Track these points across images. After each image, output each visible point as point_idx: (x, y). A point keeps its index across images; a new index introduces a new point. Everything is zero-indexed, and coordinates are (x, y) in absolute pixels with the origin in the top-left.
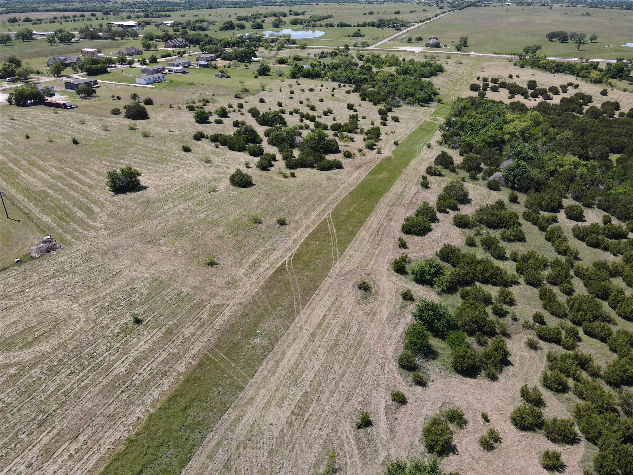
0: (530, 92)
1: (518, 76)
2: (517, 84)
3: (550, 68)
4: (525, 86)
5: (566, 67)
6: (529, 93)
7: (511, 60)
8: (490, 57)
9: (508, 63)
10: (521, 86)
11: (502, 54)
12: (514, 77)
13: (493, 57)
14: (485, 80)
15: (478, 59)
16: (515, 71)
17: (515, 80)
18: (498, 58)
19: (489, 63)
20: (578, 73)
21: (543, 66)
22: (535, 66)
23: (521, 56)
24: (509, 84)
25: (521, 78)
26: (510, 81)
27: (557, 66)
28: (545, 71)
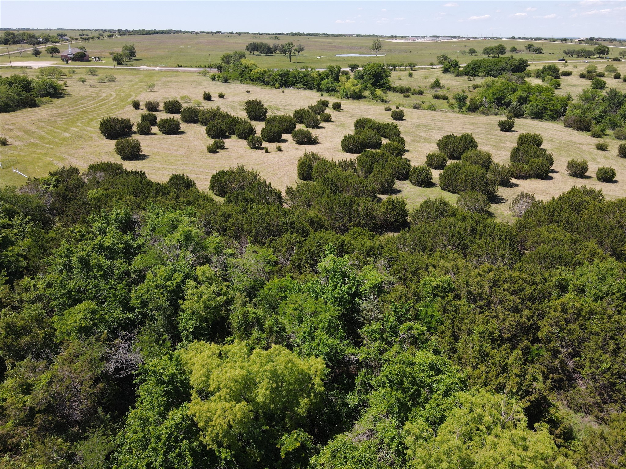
0: (259, 127)
1: (221, 96)
2: (223, 110)
3: (271, 80)
4: (243, 115)
5: (295, 77)
6: (259, 134)
7: (205, 74)
8: (172, 71)
9: (201, 78)
10: (233, 114)
11: (191, 67)
12: (215, 97)
13: (177, 71)
14: (152, 107)
15: (150, 74)
16: (214, 89)
17: (216, 104)
18: (185, 72)
19: (168, 79)
20: (319, 84)
21: (259, 78)
22: (246, 79)
23: (219, 67)
24: (204, 113)
25: (229, 98)
26: (207, 106)
27: (281, 75)
28: (264, 86)
